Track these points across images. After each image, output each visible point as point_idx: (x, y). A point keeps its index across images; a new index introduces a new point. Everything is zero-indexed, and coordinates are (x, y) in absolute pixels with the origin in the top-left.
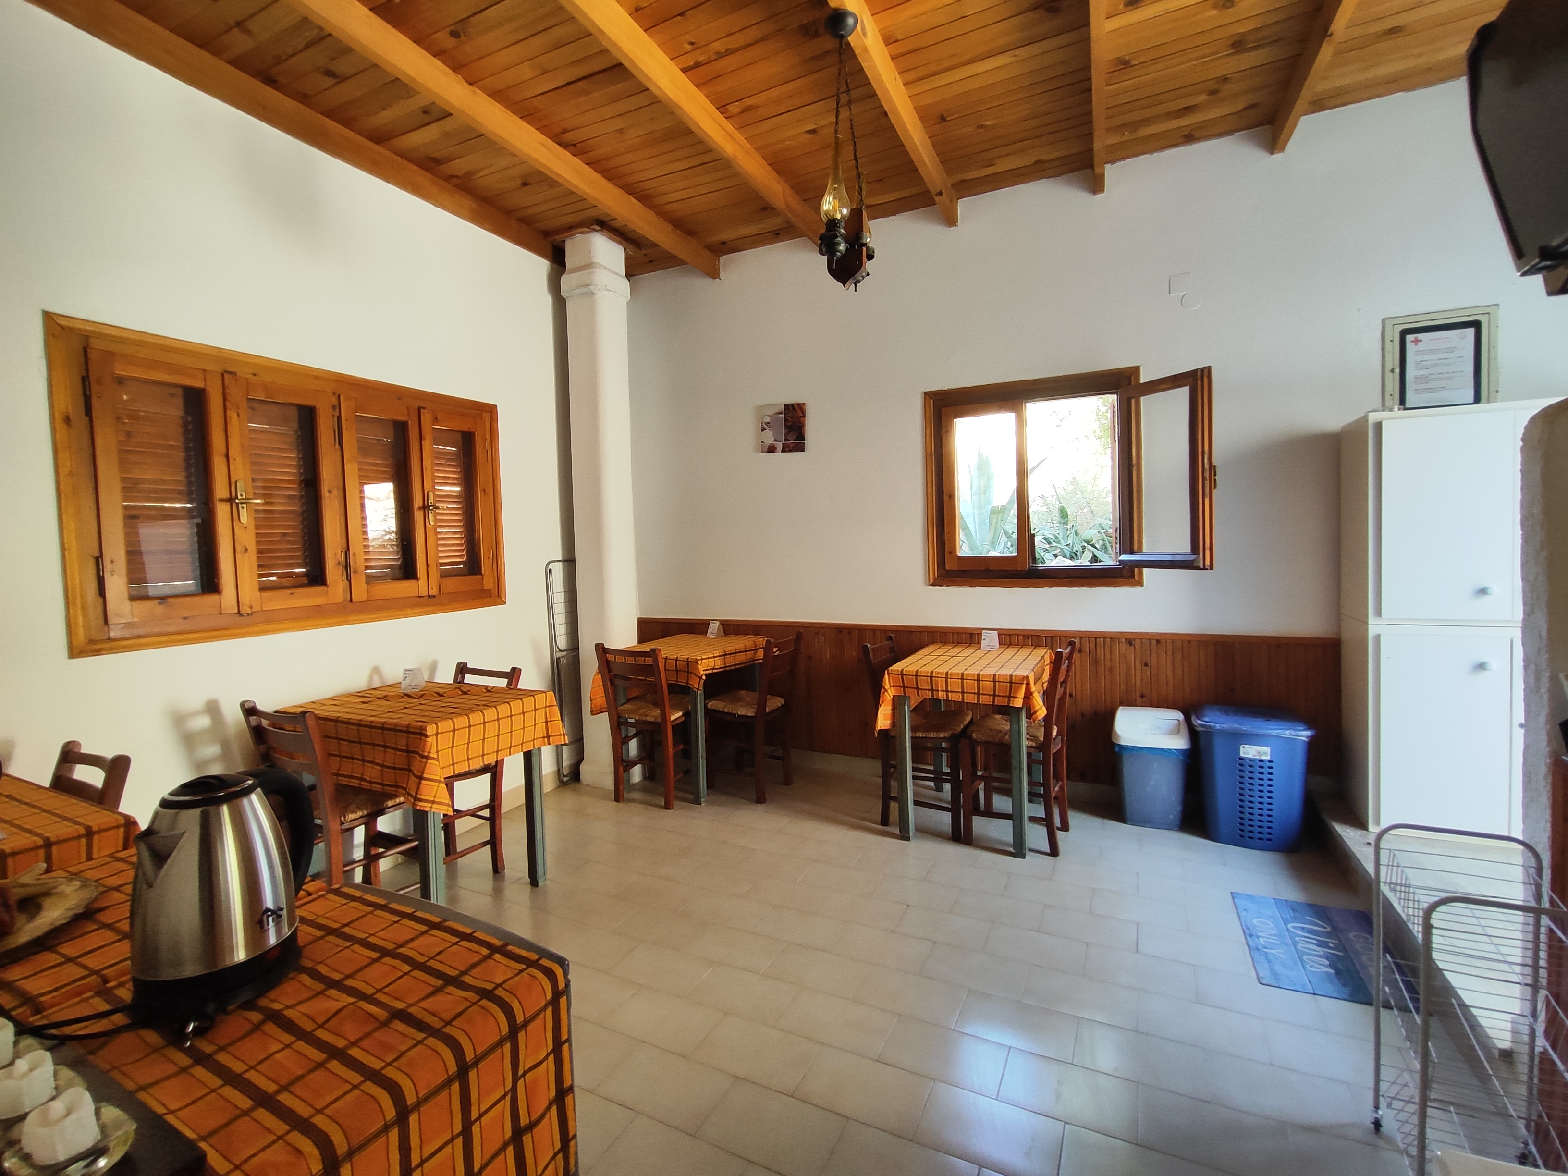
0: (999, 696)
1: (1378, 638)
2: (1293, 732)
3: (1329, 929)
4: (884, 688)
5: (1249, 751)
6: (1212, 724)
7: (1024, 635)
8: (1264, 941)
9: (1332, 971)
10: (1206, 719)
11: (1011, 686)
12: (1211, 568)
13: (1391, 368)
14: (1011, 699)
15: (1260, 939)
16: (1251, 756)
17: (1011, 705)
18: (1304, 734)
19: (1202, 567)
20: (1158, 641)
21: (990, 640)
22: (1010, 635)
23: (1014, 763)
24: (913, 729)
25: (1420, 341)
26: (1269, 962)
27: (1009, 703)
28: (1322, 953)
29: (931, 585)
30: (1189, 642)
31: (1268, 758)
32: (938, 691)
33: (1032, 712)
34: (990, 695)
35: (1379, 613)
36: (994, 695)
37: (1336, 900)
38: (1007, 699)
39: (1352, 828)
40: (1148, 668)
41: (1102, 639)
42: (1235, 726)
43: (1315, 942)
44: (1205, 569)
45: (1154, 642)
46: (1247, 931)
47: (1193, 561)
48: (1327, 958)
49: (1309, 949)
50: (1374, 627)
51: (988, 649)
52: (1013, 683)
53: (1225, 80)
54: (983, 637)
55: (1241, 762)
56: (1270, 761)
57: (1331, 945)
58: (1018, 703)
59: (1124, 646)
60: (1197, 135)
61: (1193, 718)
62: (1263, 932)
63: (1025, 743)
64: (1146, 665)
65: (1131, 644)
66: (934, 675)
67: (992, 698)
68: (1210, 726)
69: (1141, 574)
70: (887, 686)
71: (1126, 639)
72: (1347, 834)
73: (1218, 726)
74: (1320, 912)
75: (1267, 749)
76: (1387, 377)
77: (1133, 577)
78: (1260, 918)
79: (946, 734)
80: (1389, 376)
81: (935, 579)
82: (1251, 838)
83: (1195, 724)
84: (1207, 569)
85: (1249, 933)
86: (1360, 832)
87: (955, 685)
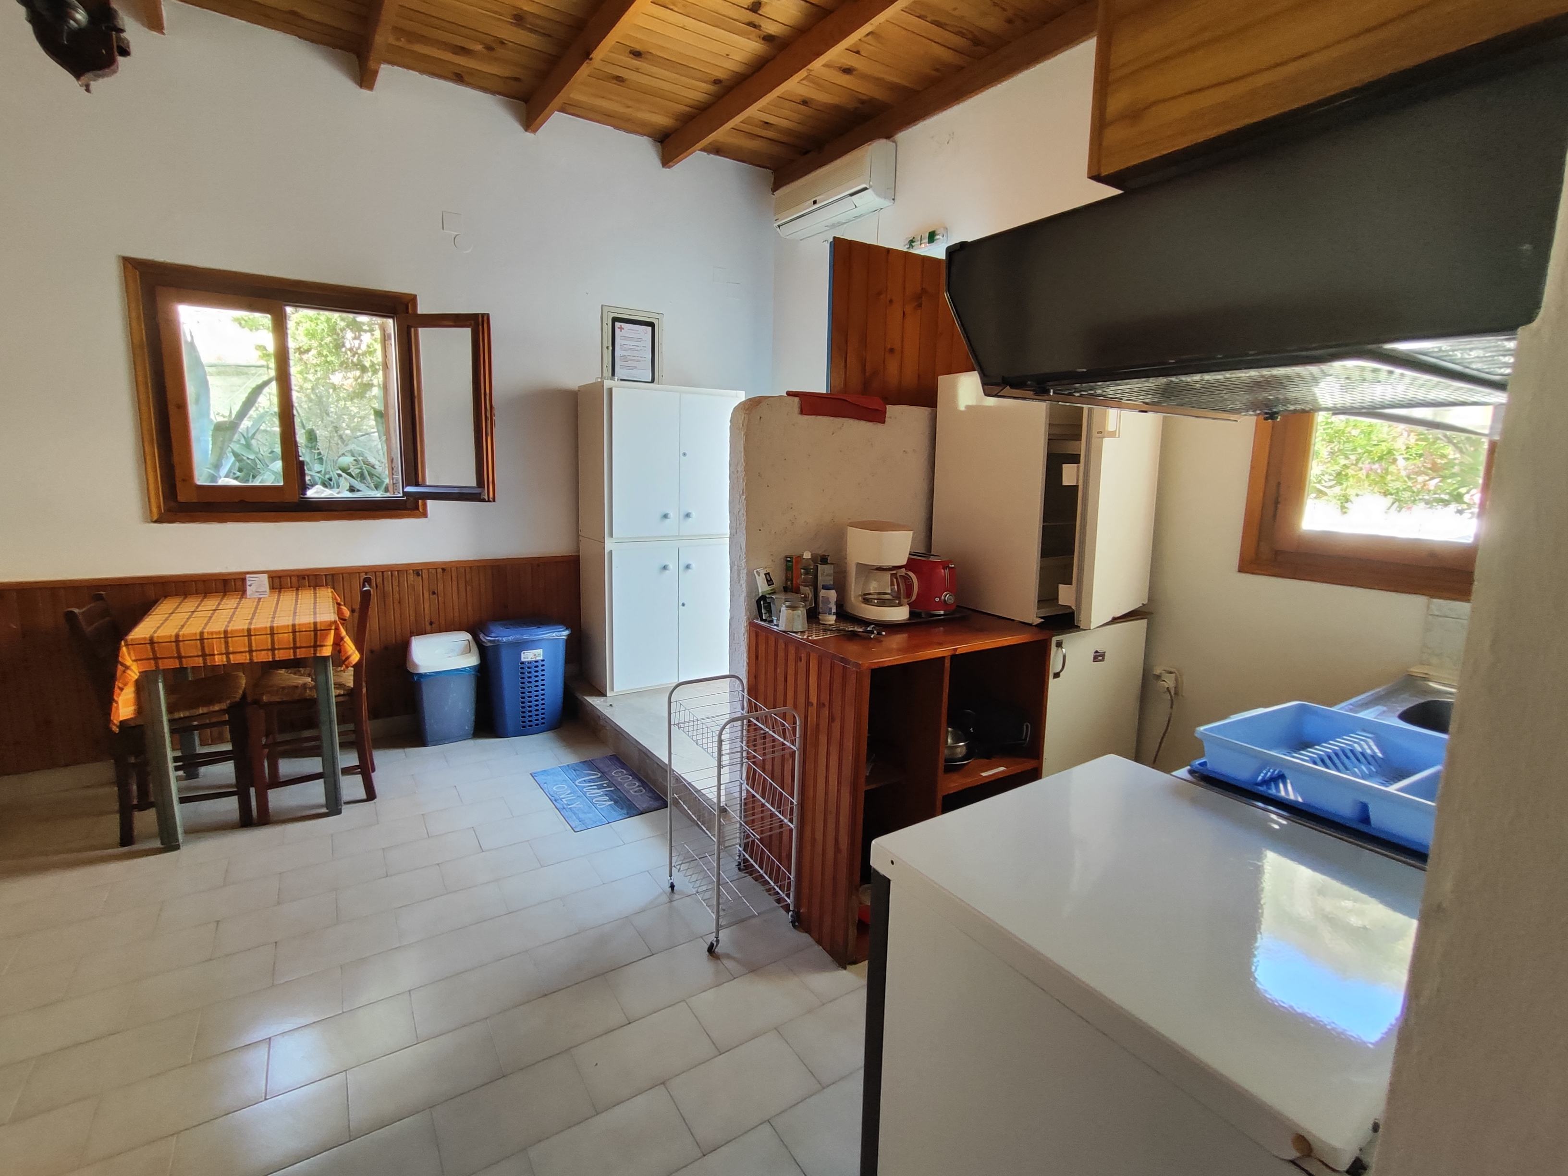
0: (300, 648)
1: (611, 552)
2: (558, 634)
3: (600, 775)
4: (123, 665)
5: (529, 656)
6: (500, 638)
7: (298, 576)
8: (566, 801)
9: (612, 802)
10: (493, 635)
11: (316, 635)
12: (494, 501)
13: (607, 345)
14: (318, 648)
15: (563, 800)
16: (529, 659)
17: (318, 655)
18: (565, 633)
19: (487, 499)
20: (443, 569)
21: (258, 585)
22: (280, 577)
23: (323, 717)
24: (170, 711)
25: (623, 329)
26: (574, 814)
27: (315, 653)
28: (602, 793)
29: (155, 522)
30: (471, 568)
31: (541, 658)
32: (214, 655)
33: (344, 658)
34: (290, 648)
35: (611, 535)
36: (295, 648)
37: (596, 753)
38: (312, 649)
39: (597, 698)
40: (435, 596)
41: (390, 573)
42: (518, 636)
43: (595, 787)
44: (489, 501)
45: (440, 570)
46: (553, 798)
47: (480, 494)
48: (606, 795)
49: (594, 794)
50: (609, 545)
51: (257, 596)
52: (317, 632)
53: (502, 42)
54: (248, 583)
55: (522, 666)
56: (543, 661)
57: (605, 785)
58: (327, 651)
59: (411, 577)
60: (466, 79)
61: (482, 636)
62: (562, 794)
63: (334, 692)
64: (434, 593)
65: (418, 575)
66: (206, 636)
67: (292, 651)
68: (498, 640)
69: (425, 505)
70: (128, 662)
71: (413, 570)
72: (595, 701)
73: (504, 639)
74: (590, 765)
75: (540, 651)
76: (604, 352)
77: (417, 508)
78: (557, 784)
79: (224, 706)
80: (605, 350)
81: (160, 514)
82: (530, 726)
83: (484, 640)
84: (491, 501)
85: (554, 799)
86: (602, 699)
87: (239, 644)
